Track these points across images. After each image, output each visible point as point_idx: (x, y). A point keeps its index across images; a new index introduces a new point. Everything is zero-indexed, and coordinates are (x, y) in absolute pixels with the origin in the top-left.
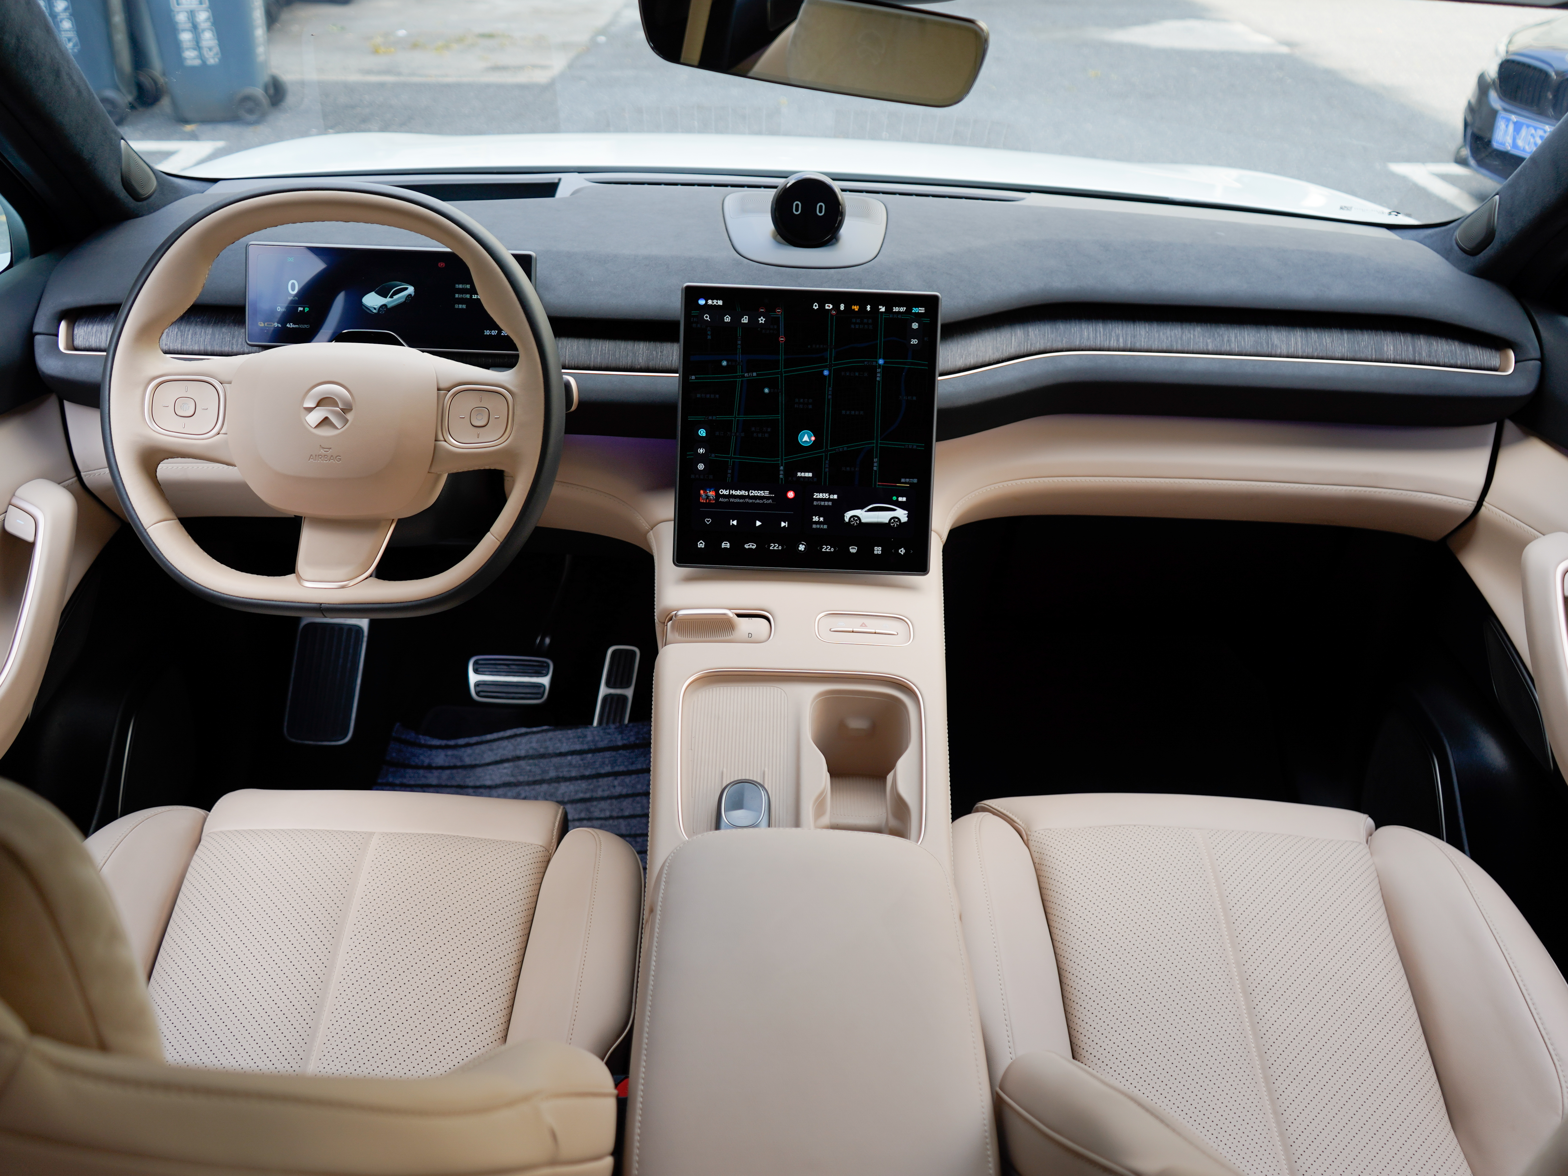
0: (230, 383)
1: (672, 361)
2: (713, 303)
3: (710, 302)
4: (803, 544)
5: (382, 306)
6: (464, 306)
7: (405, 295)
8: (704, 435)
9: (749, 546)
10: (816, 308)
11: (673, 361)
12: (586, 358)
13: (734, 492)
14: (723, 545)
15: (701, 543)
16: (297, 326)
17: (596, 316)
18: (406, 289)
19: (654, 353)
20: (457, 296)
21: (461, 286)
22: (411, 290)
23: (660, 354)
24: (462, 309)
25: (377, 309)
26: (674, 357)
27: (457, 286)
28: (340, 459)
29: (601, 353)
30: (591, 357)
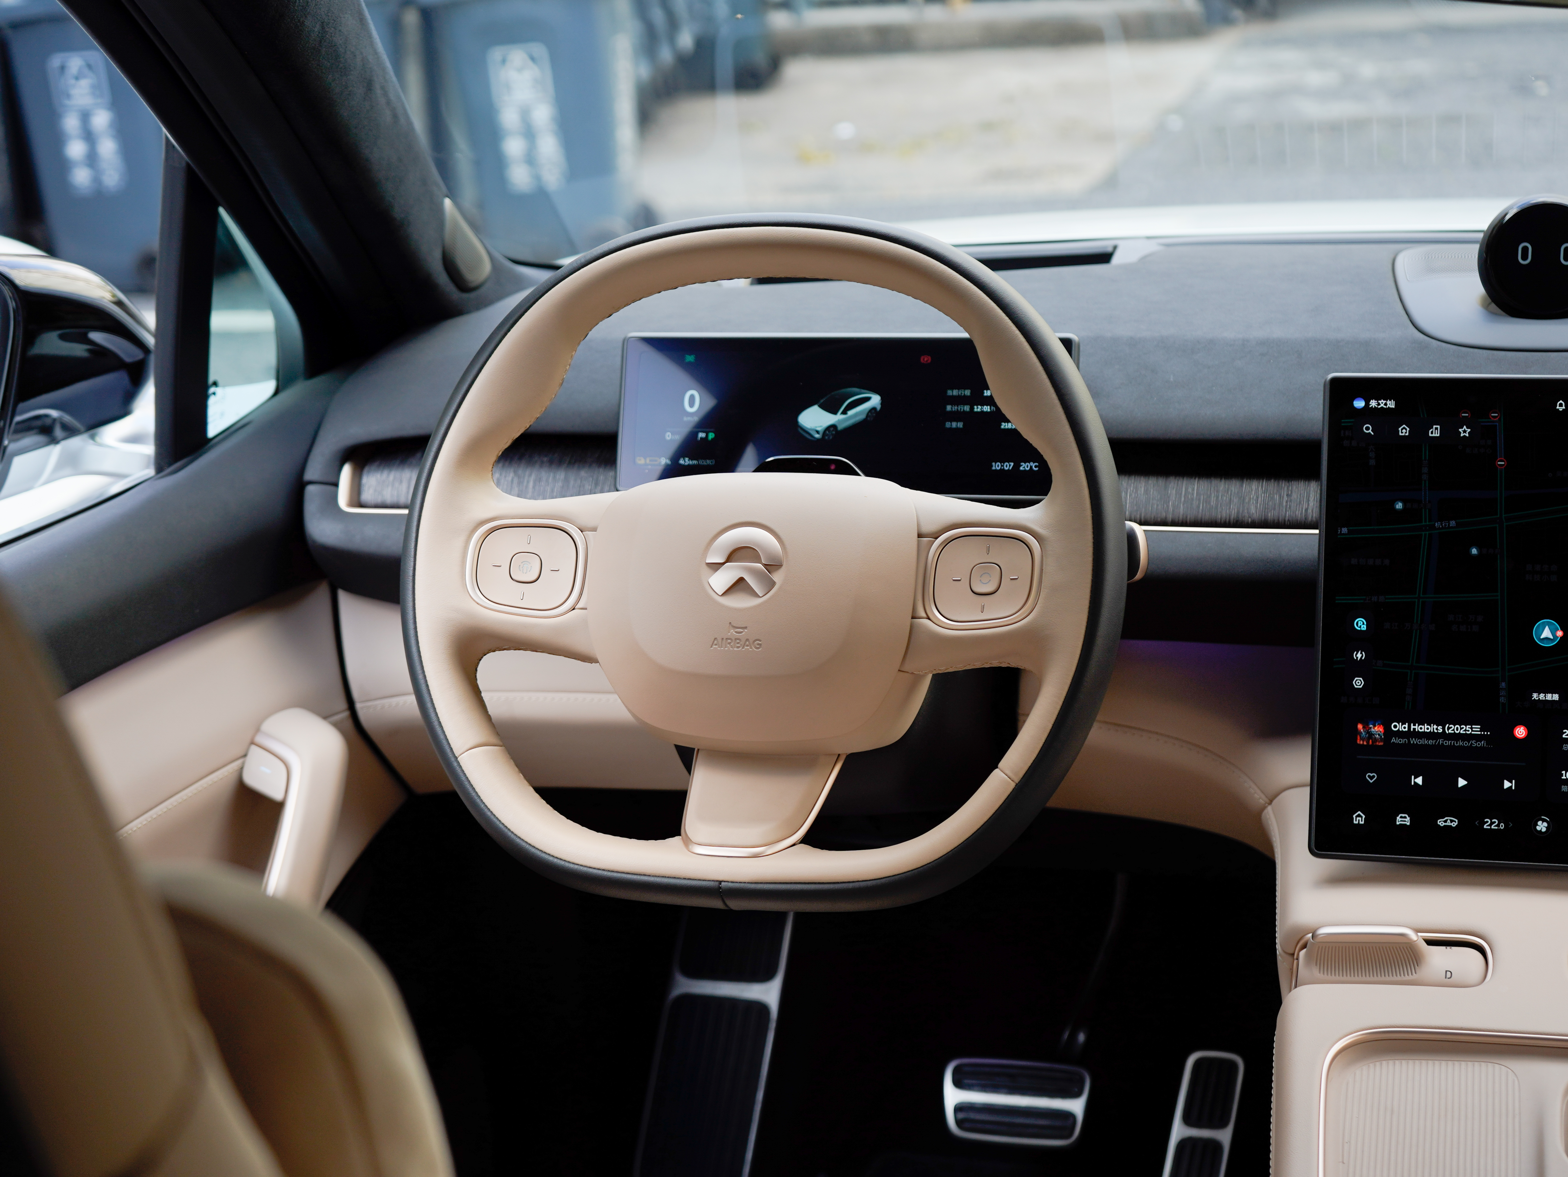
0: (594, 529)
1: (1306, 510)
2: (1379, 404)
3: (1373, 403)
4: (1544, 821)
5: (829, 428)
6: (960, 425)
7: (866, 409)
8: (1364, 628)
9: (1446, 821)
10: (1561, 409)
11: (1310, 511)
12: (1160, 507)
13: (1417, 728)
14: (1399, 821)
15: (1359, 816)
16: (695, 462)
17: (1178, 436)
18: (867, 399)
19: (1277, 497)
20: (949, 408)
21: (955, 392)
22: (875, 400)
23: (1285, 498)
24: (957, 429)
25: (821, 433)
26: (1311, 504)
27: (950, 393)
28: (760, 645)
29: (1185, 498)
30: (1168, 506)
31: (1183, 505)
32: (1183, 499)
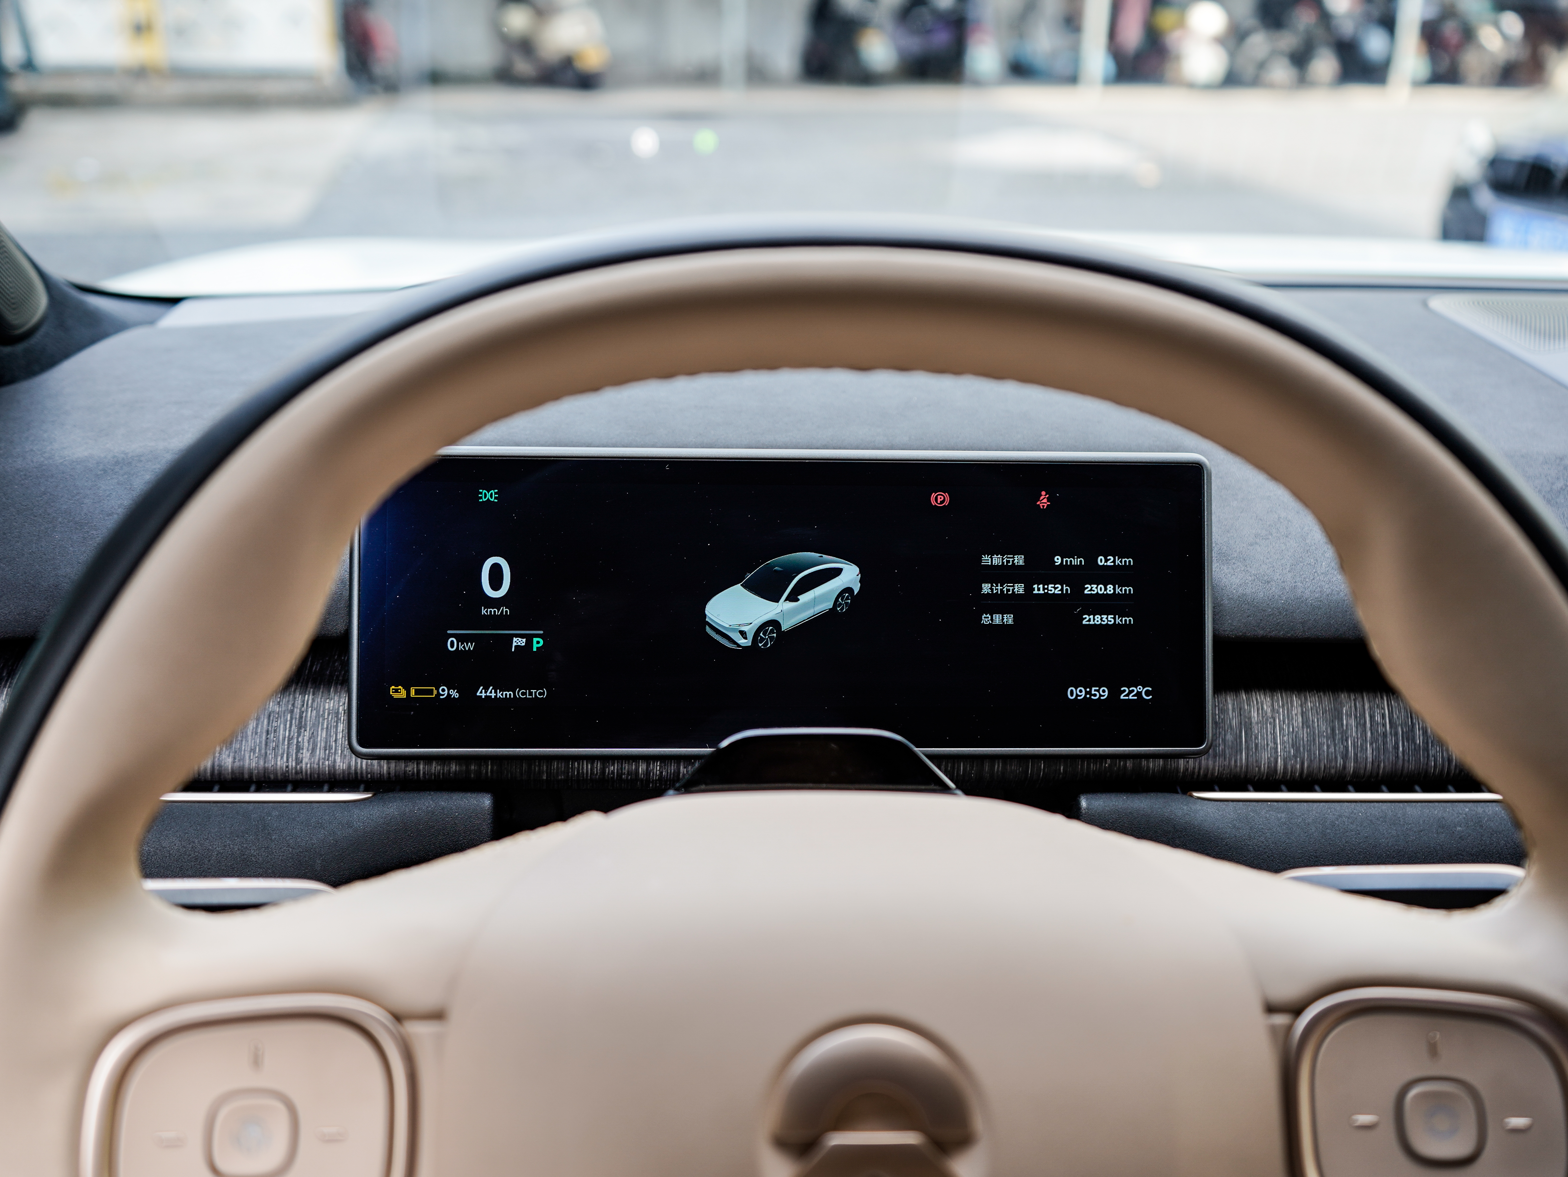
5: (763, 627)
6: (1009, 619)
7: (832, 591)
18: (837, 572)
20: (986, 588)
21: (997, 560)
22: (851, 575)
24: (1003, 626)
25: (750, 636)
27: (986, 560)
29: (1372, 733)
30: (1347, 748)
31: (1371, 744)
32: (1369, 734)
